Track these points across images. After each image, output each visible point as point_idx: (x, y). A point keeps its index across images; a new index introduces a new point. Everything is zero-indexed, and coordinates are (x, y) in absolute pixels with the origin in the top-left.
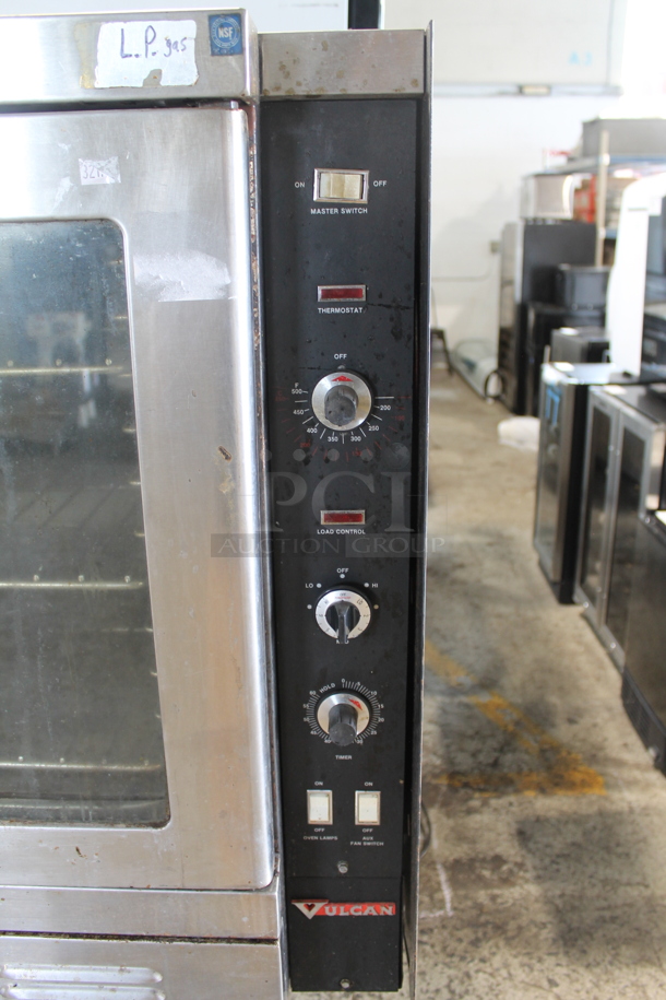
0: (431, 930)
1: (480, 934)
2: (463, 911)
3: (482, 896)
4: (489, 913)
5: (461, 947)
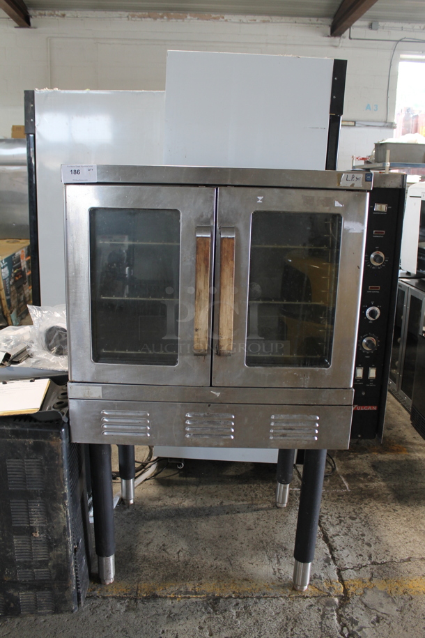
1: (363, 497)
2: (354, 490)
3: (361, 485)
4: (365, 491)
5: (356, 500)
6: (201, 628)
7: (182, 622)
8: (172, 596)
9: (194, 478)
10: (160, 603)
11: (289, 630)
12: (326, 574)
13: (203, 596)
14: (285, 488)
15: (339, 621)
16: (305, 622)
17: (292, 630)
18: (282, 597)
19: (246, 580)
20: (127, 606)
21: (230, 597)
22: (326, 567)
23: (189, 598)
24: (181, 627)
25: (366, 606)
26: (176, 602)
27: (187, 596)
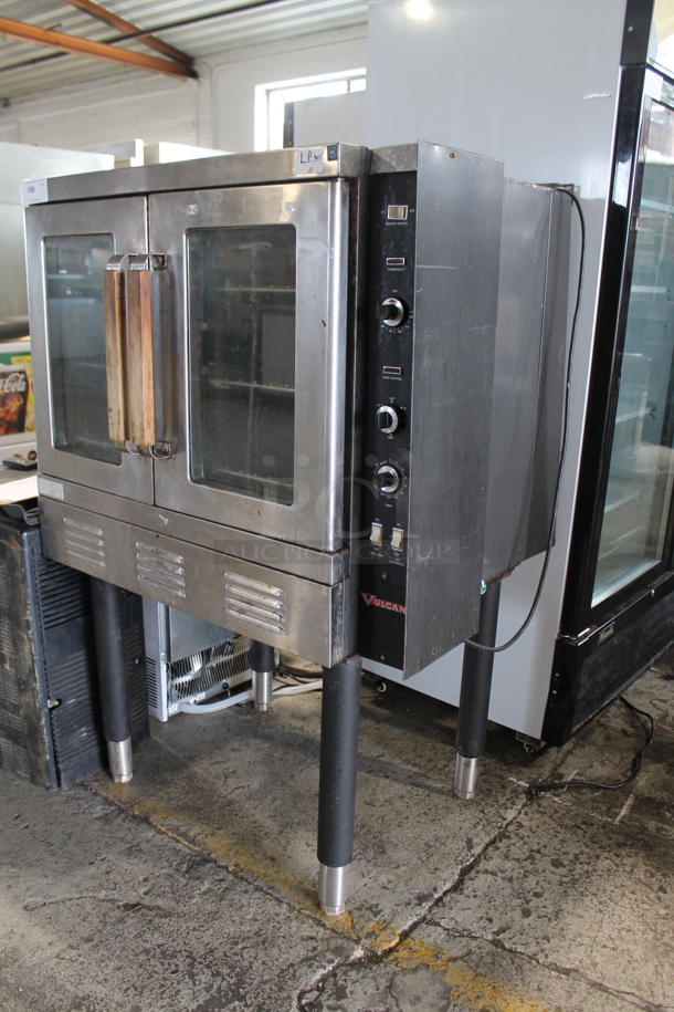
0: (592, 825)
1: (629, 843)
2: (627, 825)
3: (652, 825)
4: (649, 836)
5: (606, 842)
6: (146, 880)
7: (135, 861)
8: (163, 829)
9: (387, 712)
10: (140, 829)
11: (240, 946)
12: (395, 913)
13: (197, 848)
14: (468, 765)
15: (324, 979)
16: (276, 950)
17: (243, 948)
18: (288, 904)
19: (273, 859)
20: (107, 815)
21: (226, 868)
22: (408, 904)
23: (179, 842)
24: (126, 866)
25: (390, 987)
26: (159, 837)
27: (179, 838)
